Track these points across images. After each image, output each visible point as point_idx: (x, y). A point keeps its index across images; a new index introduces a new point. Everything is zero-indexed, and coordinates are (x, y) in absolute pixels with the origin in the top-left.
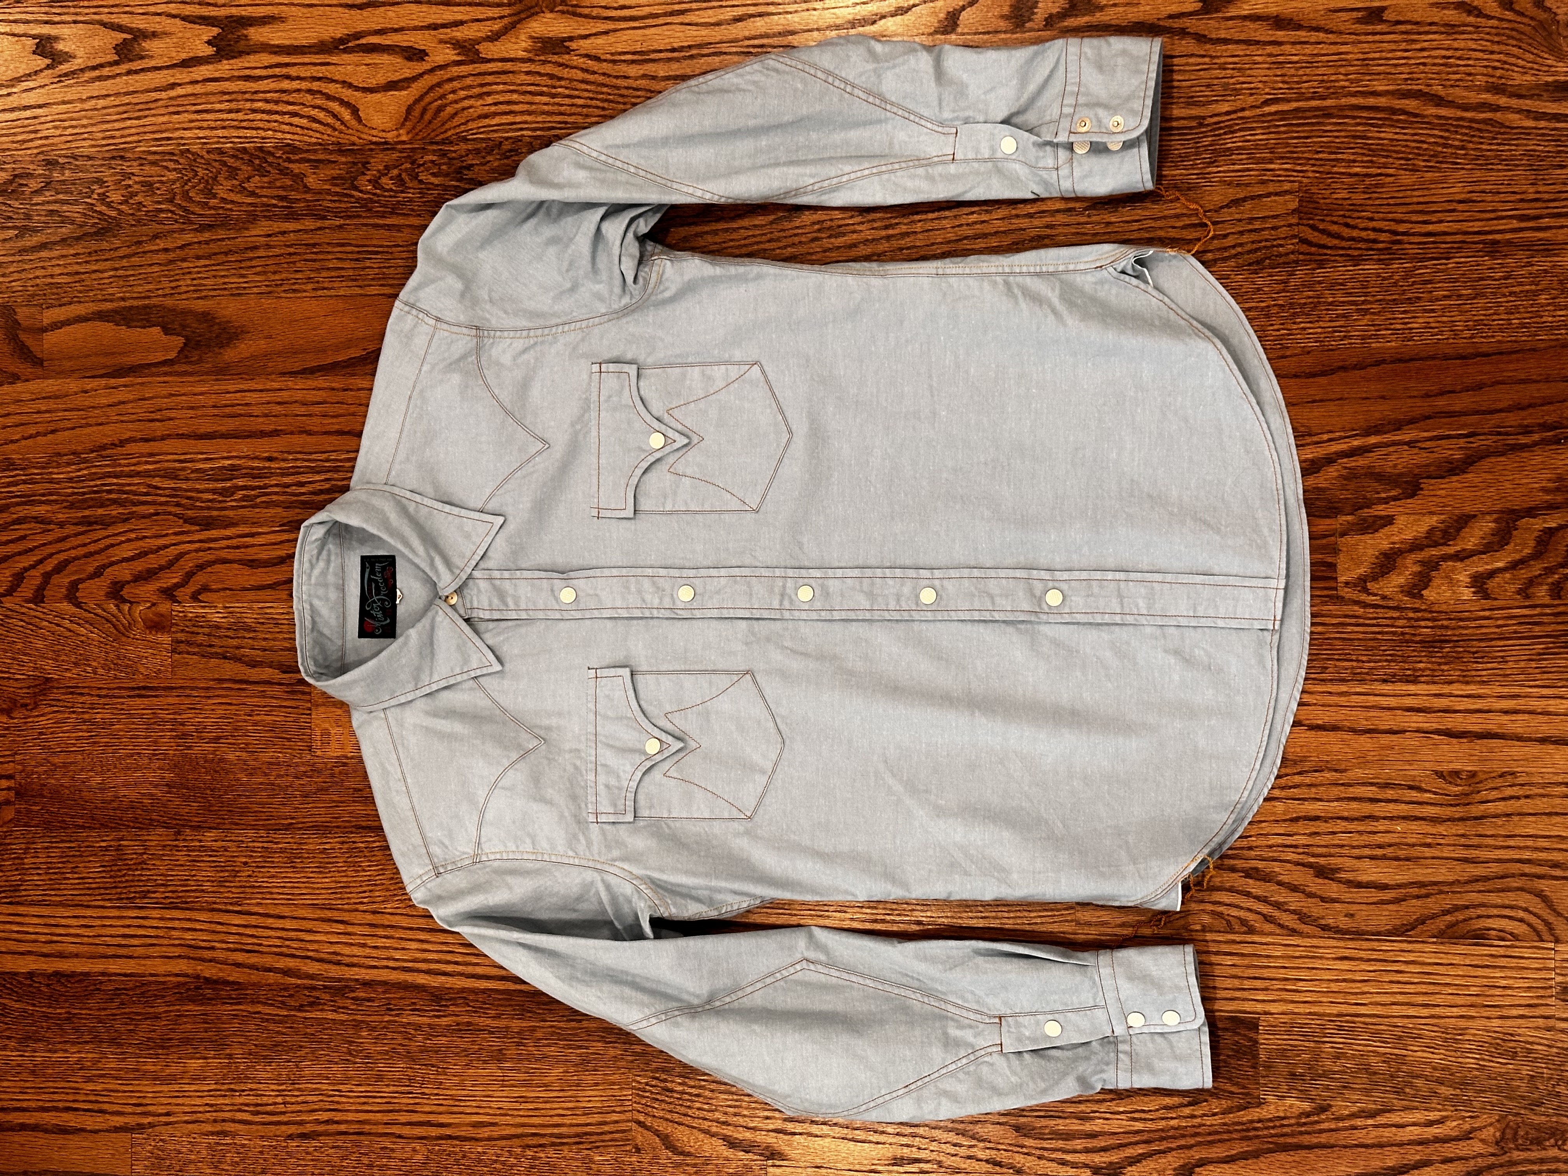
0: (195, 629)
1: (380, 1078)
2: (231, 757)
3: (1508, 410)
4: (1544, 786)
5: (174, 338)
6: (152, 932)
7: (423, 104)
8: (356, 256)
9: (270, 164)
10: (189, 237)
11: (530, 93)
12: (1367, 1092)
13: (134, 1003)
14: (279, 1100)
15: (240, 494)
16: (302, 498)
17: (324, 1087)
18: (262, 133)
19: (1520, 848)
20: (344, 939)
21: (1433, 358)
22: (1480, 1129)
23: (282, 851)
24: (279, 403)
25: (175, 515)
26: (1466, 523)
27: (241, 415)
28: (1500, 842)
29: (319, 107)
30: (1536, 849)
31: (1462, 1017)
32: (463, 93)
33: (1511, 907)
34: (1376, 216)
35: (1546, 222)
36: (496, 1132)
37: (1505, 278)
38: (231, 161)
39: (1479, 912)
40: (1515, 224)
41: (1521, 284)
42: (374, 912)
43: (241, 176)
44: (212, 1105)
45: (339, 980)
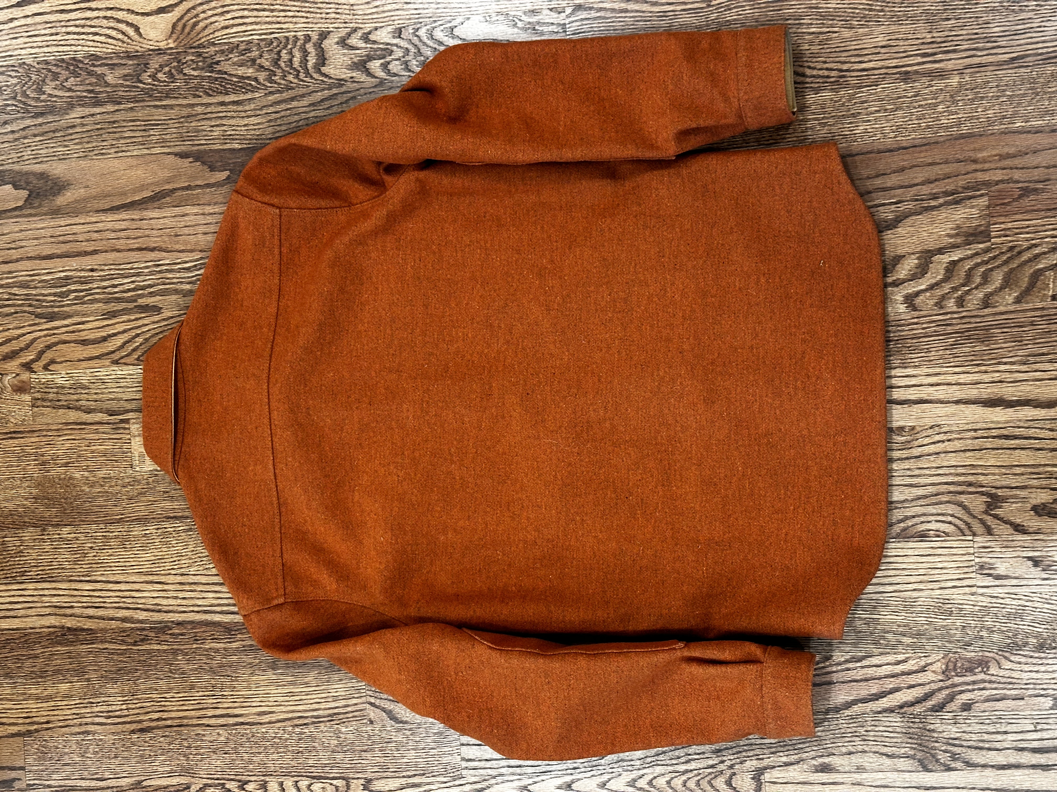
0: (47, 390)
1: (192, 687)
2: (77, 475)
3: (923, 184)
4: (959, 432)
5: (21, 191)
6: (30, 599)
7: (183, 21)
8: (143, 128)
9: (81, 69)
10: (28, 122)
11: (256, 10)
12: (855, 645)
13: (20, 648)
14: (124, 707)
15: (72, 296)
16: (116, 295)
17: (154, 696)
18: (74, 48)
19: (946, 475)
20: (162, 594)
21: (870, 152)
22: (931, 664)
23: (116, 537)
24: (96, 232)
25: (29, 313)
26: (899, 261)
27: (71, 241)
28: (933, 472)
29: (112, 28)
30: (957, 475)
31: (915, 590)
32: (210, 13)
33: (943, 515)
34: (828, 60)
35: (939, 57)
36: (274, 717)
37: (915, 96)
38: (54, 69)
39: (922, 519)
40: (920, 59)
41: (926, 99)
42: (182, 575)
43: (62, 78)
44: (78, 714)
45: (160, 622)
